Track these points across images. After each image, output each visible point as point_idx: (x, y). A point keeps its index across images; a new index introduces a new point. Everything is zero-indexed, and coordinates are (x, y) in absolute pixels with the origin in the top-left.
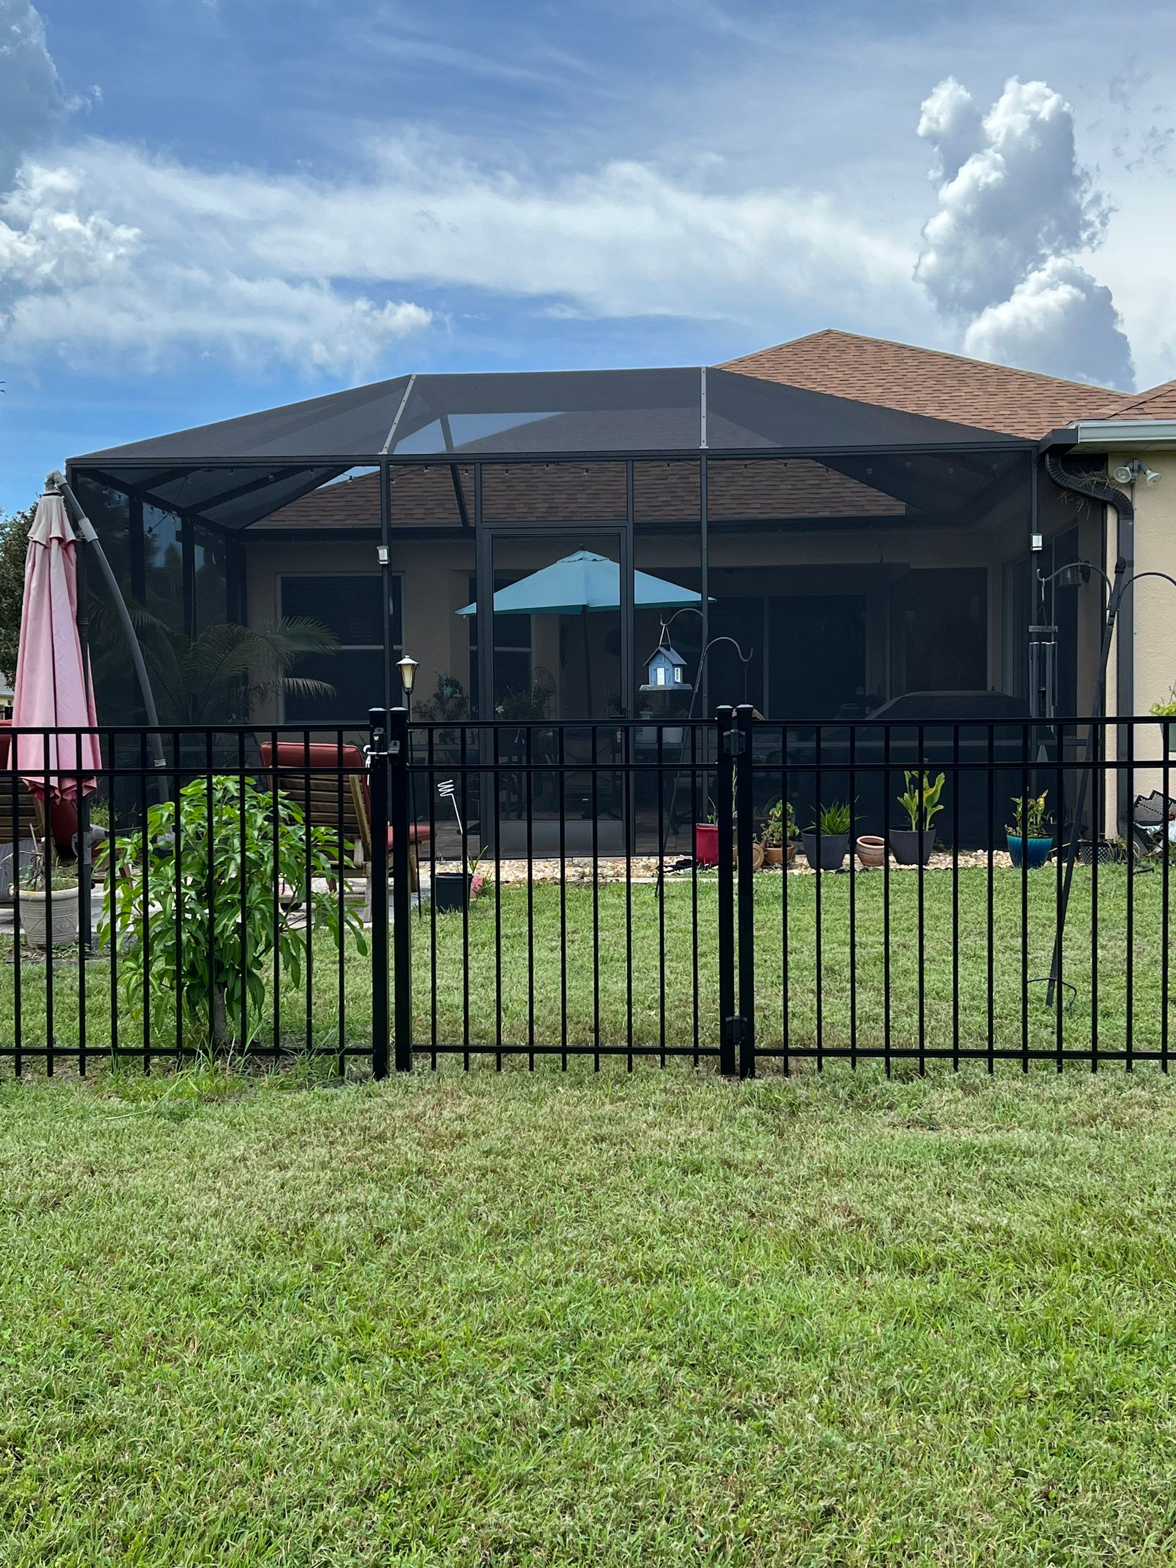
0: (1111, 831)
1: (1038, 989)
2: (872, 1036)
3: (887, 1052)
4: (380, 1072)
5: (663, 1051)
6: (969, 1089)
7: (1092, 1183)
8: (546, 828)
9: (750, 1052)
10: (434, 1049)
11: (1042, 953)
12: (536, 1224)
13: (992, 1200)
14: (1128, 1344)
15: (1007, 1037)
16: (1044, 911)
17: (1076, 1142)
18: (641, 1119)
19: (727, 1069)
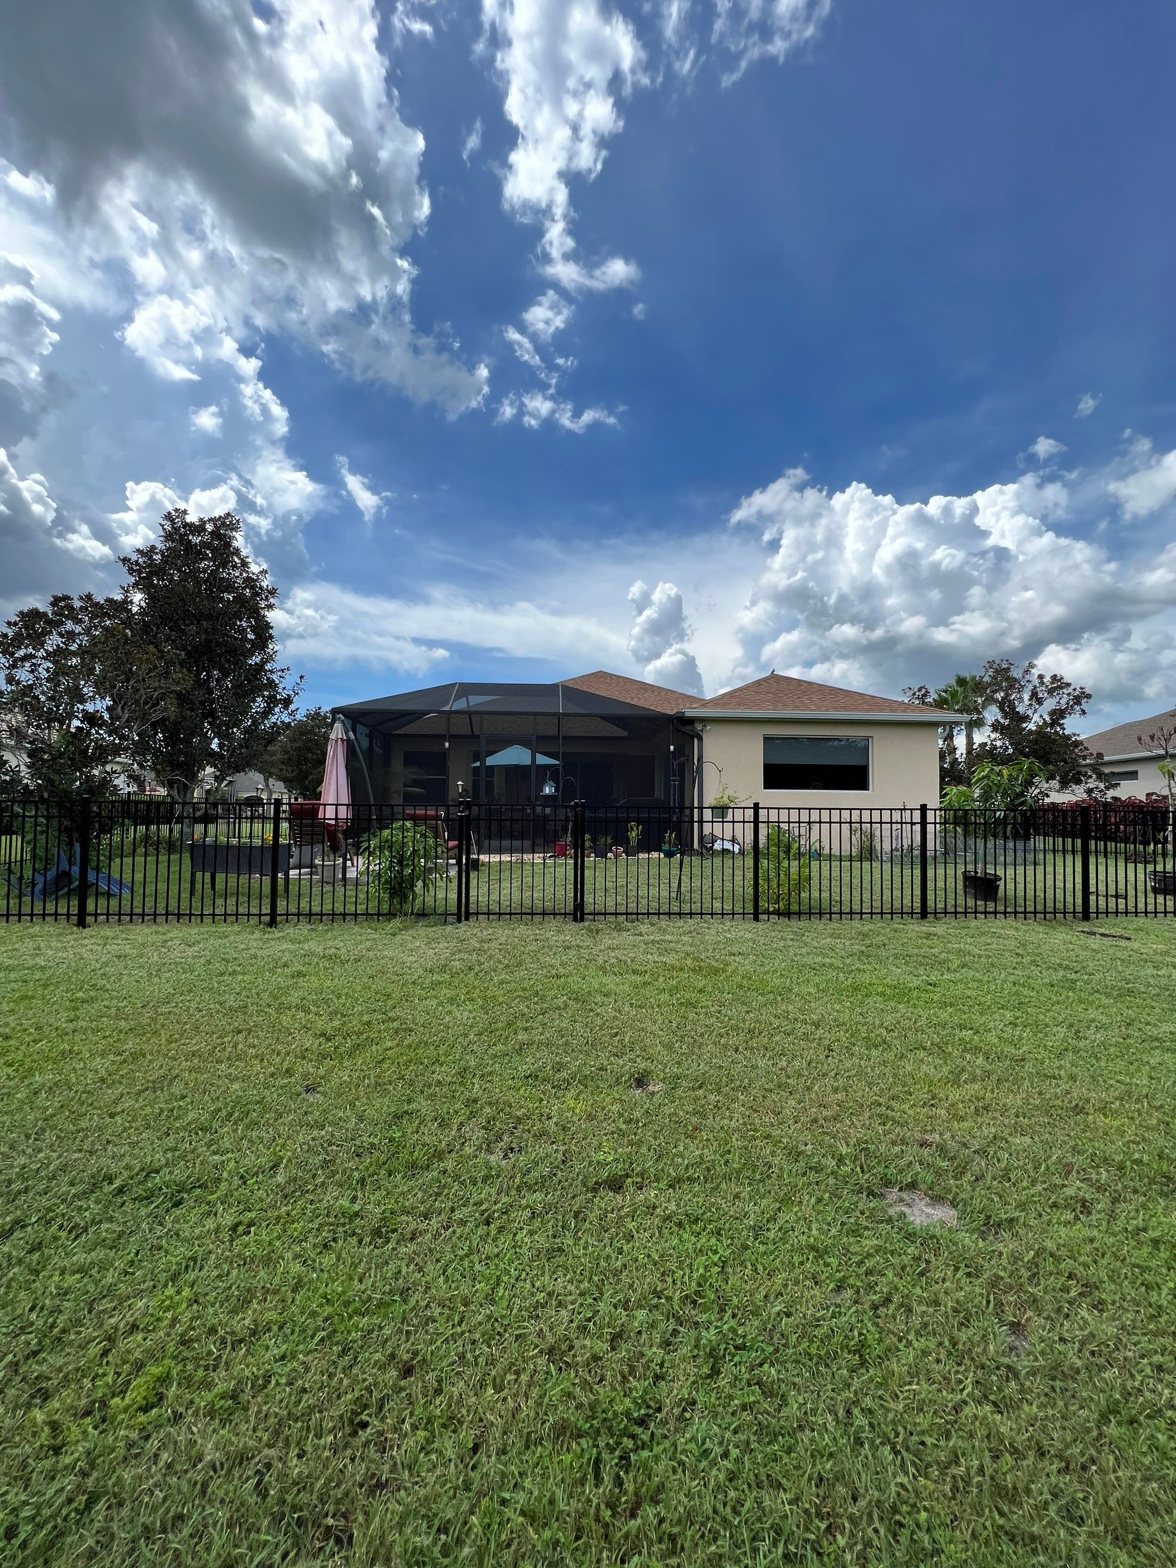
0: (696, 846)
1: (674, 895)
2: (622, 909)
3: (627, 914)
4: (459, 921)
5: (555, 914)
6: (652, 925)
7: (689, 949)
8: (506, 843)
9: (583, 914)
10: (477, 914)
11: (675, 885)
12: (520, 964)
13: (660, 954)
14: (700, 991)
15: (665, 909)
16: (675, 872)
17: (685, 938)
18: (549, 934)
19: (575, 920)
